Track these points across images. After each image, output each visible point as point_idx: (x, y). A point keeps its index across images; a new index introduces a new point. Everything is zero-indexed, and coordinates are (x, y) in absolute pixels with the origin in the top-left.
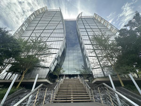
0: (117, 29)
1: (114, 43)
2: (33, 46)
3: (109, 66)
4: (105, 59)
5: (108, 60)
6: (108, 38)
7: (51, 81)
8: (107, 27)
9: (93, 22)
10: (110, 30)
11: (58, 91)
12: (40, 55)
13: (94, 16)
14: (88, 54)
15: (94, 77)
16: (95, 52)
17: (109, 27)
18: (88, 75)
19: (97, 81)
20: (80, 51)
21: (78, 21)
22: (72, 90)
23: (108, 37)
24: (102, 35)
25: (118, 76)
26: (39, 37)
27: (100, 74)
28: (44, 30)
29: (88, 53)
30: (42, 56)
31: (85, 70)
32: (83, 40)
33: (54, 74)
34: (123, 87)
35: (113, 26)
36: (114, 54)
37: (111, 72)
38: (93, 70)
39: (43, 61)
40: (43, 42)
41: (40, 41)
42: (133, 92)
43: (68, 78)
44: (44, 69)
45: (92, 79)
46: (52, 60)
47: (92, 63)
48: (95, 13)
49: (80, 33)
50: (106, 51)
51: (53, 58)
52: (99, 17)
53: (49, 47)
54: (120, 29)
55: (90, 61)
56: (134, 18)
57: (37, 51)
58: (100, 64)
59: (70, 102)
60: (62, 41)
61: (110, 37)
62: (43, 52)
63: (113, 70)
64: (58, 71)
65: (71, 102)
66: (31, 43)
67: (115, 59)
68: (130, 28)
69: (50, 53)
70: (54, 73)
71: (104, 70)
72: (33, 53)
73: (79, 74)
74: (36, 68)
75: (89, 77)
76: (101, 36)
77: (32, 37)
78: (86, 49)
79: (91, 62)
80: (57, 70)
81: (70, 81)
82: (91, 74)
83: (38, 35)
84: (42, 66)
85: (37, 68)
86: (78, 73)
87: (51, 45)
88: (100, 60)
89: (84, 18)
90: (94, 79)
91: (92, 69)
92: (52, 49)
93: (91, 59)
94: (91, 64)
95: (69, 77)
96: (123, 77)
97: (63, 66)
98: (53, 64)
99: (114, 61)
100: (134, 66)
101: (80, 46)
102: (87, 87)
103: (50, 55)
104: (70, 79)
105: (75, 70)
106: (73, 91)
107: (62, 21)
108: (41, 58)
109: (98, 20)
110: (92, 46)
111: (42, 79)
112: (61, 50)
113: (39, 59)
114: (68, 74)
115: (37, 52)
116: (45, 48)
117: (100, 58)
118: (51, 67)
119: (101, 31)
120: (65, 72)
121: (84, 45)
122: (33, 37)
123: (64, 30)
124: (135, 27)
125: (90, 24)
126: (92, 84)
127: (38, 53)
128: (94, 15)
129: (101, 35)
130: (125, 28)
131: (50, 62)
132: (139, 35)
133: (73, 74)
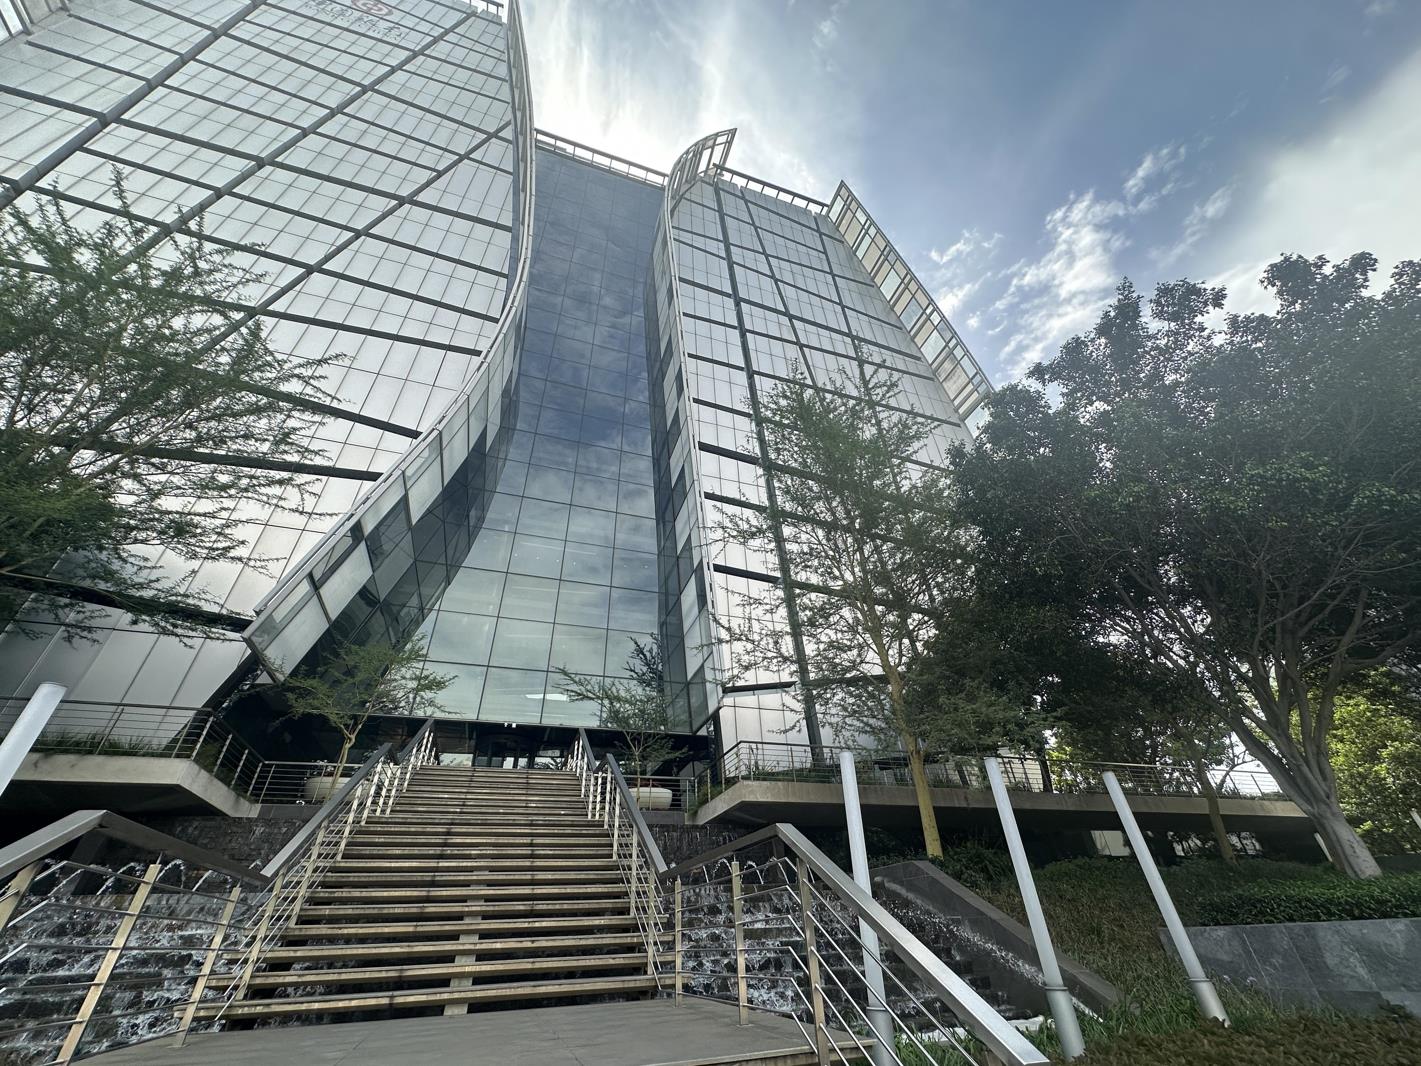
0: (984, 380)
1: (942, 491)
2: (58, 321)
3: (864, 680)
4: (846, 612)
5: (866, 630)
6: (905, 439)
7: (241, 788)
8: (919, 340)
9: (817, 260)
10: (932, 377)
11: (313, 901)
12: (151, 451)
13: (830, 207)
14: (715, 549)
15: (730, 765)
16: (780, 540)
17: (931, 347)
18: (675, 748)
19: (744, 806)
20: (646, 505)
21: (679, 197)
22: (479, 883)
23: (906, 426)
24: (859, 400)
25: (916, 765)
26: (166, 231)
27: (781, 738)
28: (261, 163)
29: (719, 534)
30: (176, 479)
31: (661, 691)
32: (696, 401)
33: (300, 708)
34: (933, 861)
35: (960, 343)
36: (924, 580)
37: (874, 731)
38: (728, 700)
39: (180, 530)
40: (212, 304)
41: (174, 275)
42: (990, 900)
43: (464, 760)
44: (165, 632)
45: (702, 782)
46: (310, 542)
47: (735, 637)
48: (842, 184)
49: (672, 324)
50: (867, 549)
51: (328, 525)
52: (872, 231)
53: (293, 387)
54: (998, 388)
55: (721, 609)
56: (1102, 330)
57: (103, 400)
58: (801, 658)
59: (436, 1009)
60: (478, 353)
61: (917, 436)
62: (190, 426)
63: (886, 719)
64: (360, 676)
65: (448, 1012)
66: (25, 268)
67: (921, 623)
68: (1063, 394)
69: (294, 458)
70: (304, 693)
71: (817, 707)
72: (31, 409)
73: (590, 732)
74: (54, 607)
75: (681, 764)
76: (852, 402)
77: (57, 196)
78: (709, 496)
79: (724, 621)
80: (350, 661)
81: (482, 794)
82: (703, 732)
83: (159, 202)
84: (147, 594)
85: (71, 617)
86: (587, 716)
87: (320, 362)
88: (804, 616)
89: (743, 195)
90: (720, 782)
91: (726, 691)
92: (330, 420)
93: (727, 596)
94: (720, 641)
95: (477, 751)
96: (949, 784)
97: (426, 626)
98: (305, 587)
99: (913, 642)
100: (1039, 699)
101: (650, 453)
102: (635, 862)
103: (281, 482)
104: (482, 773)
105: (557, 687)
106: (488, 899)
107: (508, 133)
108: (156, 495)
109: (860, 254)
110: (762, 481)
111: (114, 750)
112: (439, 444)
113: (123, 500)
114: (471, 716)
115: (103, 412)
116: (231, 383)
117: (813, 596)
118: (279, 616)
119: (861, 363)
120: (440, 697)
121: (696, 452)
122: (69, 208)
123: (515, 240)
124: (1097, 404)
125: (785, 271)
126: (696, 827)
127: (110, 420)
128: (837, 194)
129: (855, 393)
130: (1034, 385)
131: (276, 569)
132: (1108, 464)
133: (531, 719)
